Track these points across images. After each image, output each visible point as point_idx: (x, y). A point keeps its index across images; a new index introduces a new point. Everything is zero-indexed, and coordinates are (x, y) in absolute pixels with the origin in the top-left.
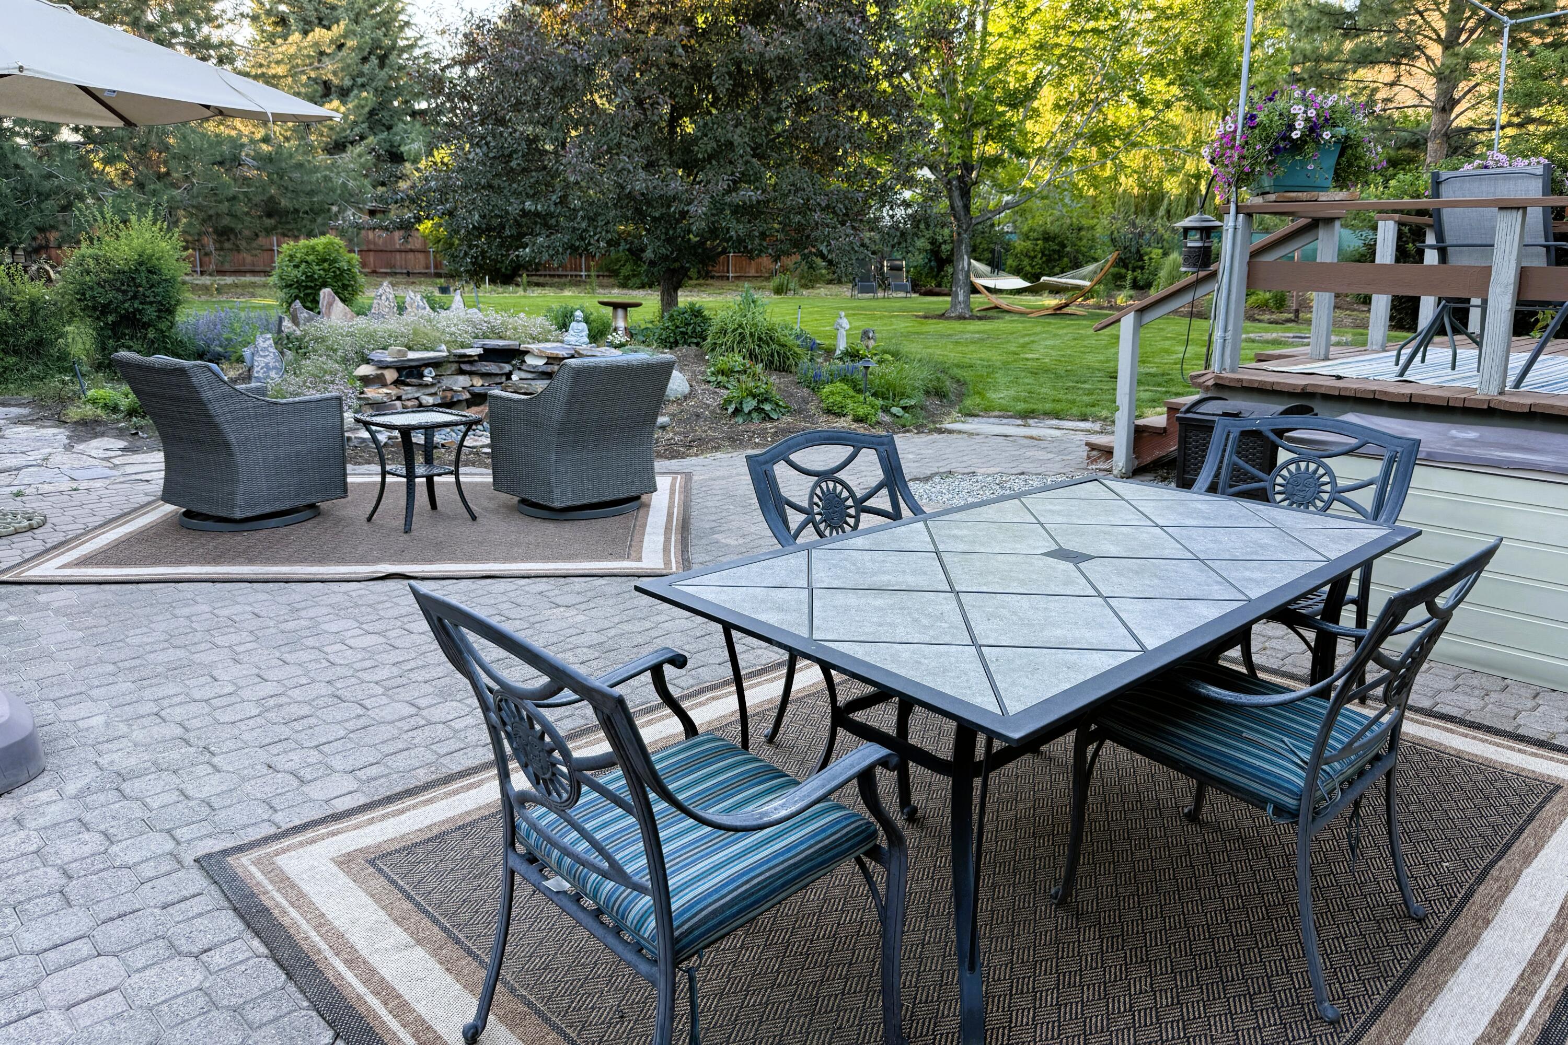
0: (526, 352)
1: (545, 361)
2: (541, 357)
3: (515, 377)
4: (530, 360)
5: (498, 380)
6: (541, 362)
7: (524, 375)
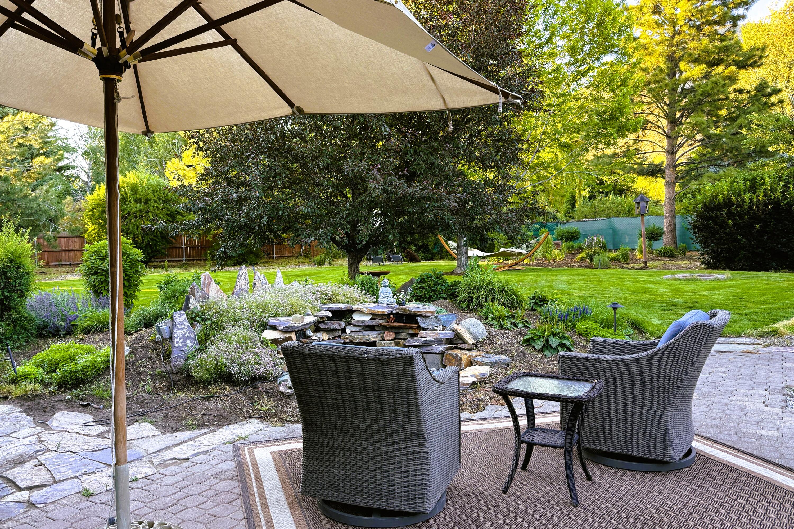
0: (352, 312)
1: (370, 317)
2: (367, 314)
3: (348, 331)
4: (357, 317)
5: (337, 334)
6: (367, 318)
7: (353, 329)
